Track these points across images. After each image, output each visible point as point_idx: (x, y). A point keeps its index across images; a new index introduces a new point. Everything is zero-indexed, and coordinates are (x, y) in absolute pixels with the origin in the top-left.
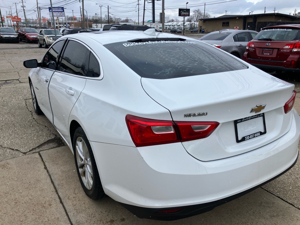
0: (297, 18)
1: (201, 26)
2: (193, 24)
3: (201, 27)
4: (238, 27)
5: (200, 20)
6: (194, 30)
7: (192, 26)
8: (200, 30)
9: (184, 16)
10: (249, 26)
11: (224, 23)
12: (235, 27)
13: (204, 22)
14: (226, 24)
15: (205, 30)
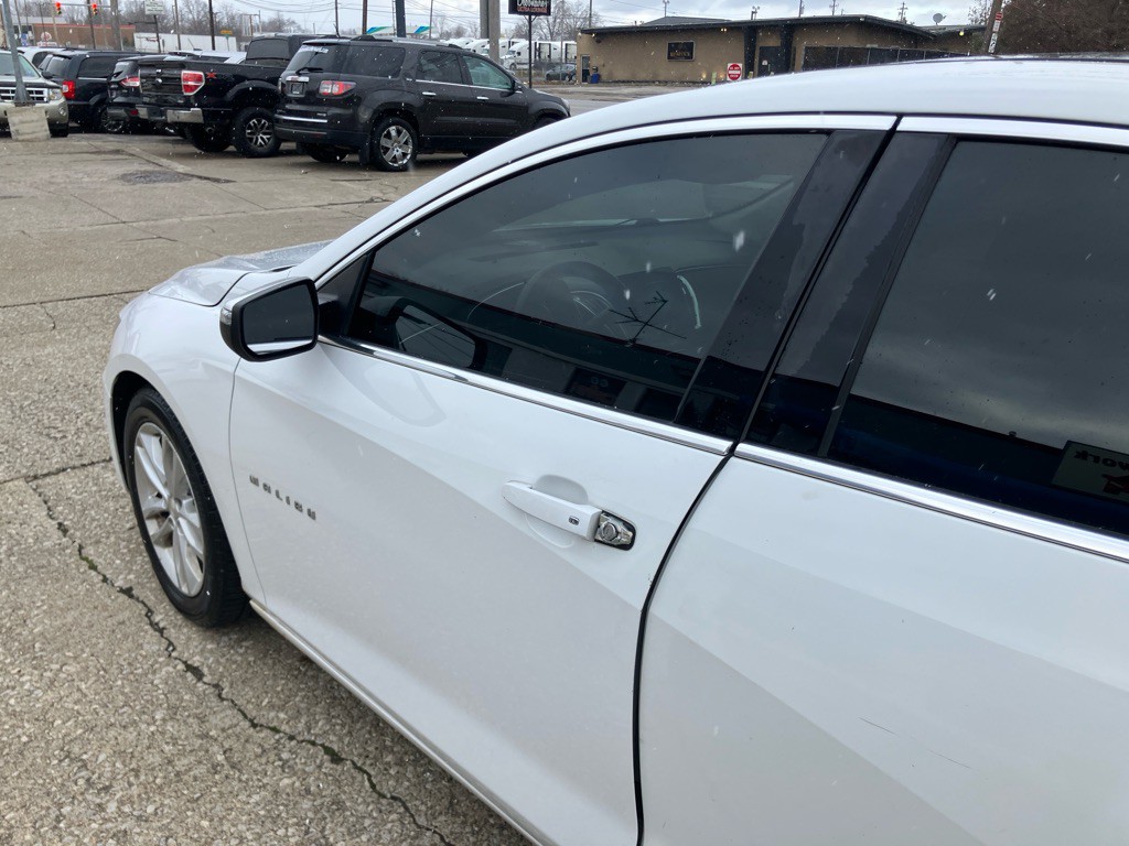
0: (934, 36)
1: (586, 53)
2: (545, 50)
3: (586, 59)
4: (741, 65)
5: (583, 31)
6: (558, 70)
7: (543, 56)
8: (585, 73)
9: (530, 14)
10: (765, 63)
11: (671, 48)
12: (729, 65)
13: (598, 42)
14: (683, 50)
15: (604, 73)
